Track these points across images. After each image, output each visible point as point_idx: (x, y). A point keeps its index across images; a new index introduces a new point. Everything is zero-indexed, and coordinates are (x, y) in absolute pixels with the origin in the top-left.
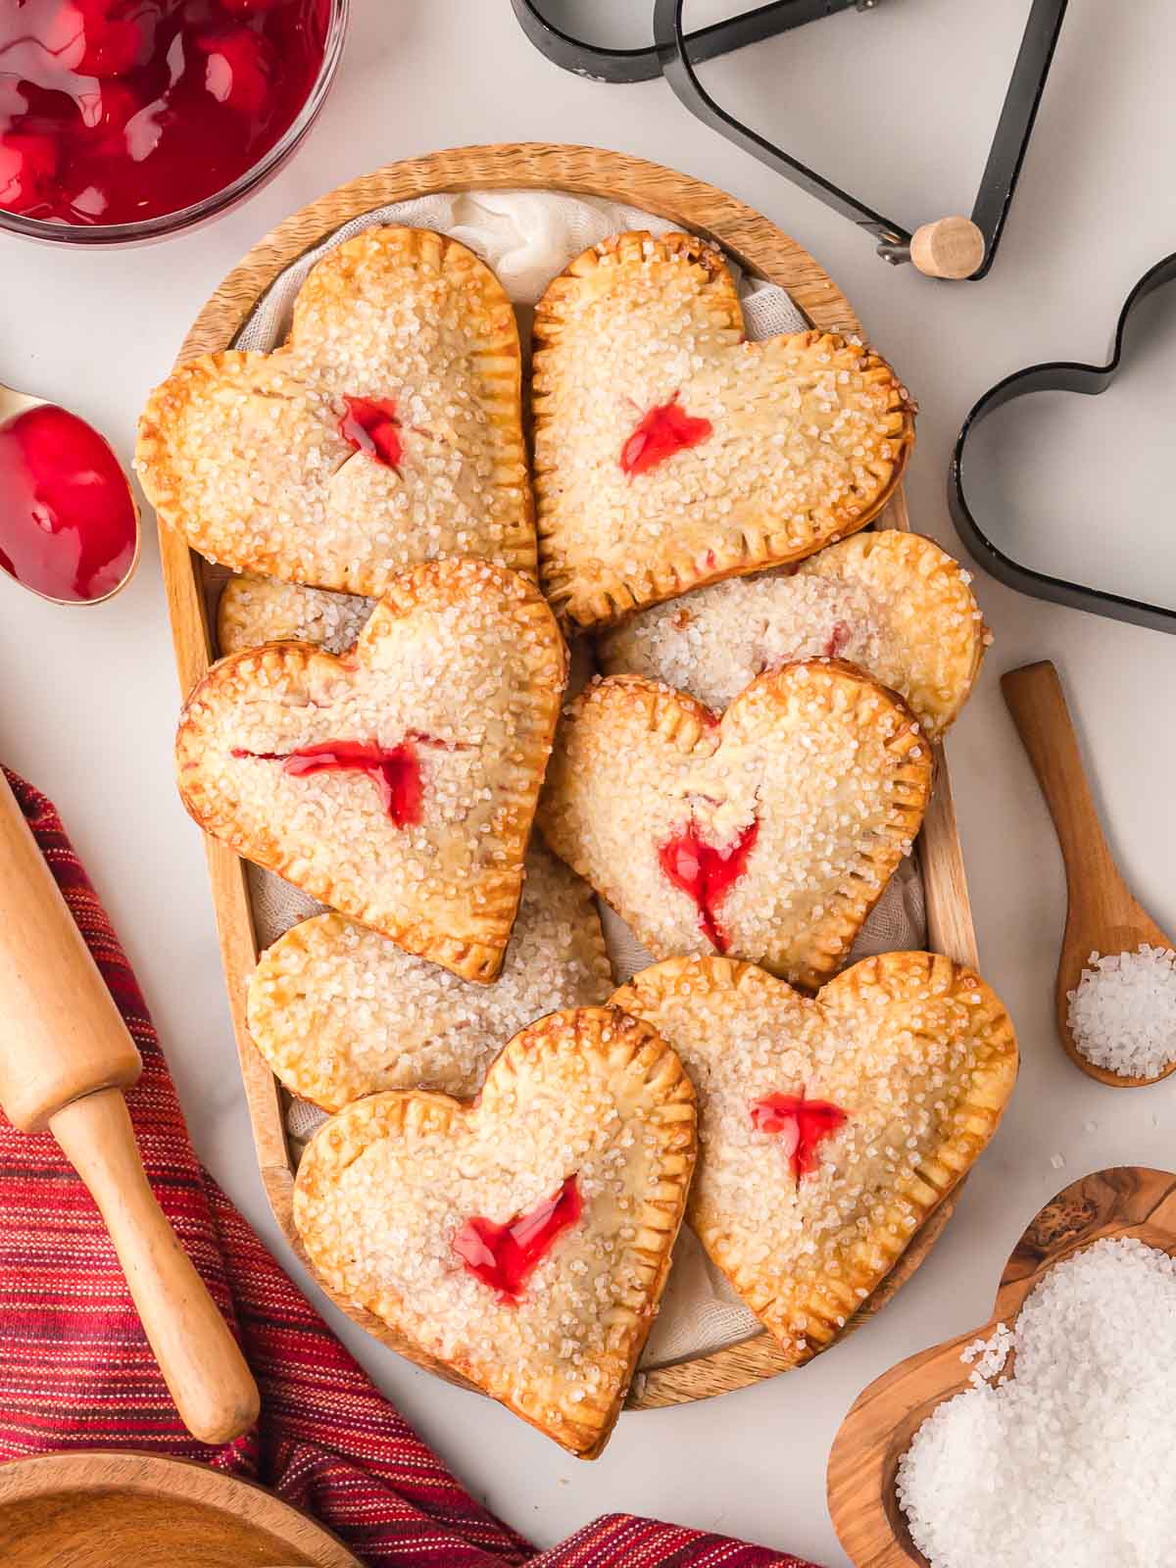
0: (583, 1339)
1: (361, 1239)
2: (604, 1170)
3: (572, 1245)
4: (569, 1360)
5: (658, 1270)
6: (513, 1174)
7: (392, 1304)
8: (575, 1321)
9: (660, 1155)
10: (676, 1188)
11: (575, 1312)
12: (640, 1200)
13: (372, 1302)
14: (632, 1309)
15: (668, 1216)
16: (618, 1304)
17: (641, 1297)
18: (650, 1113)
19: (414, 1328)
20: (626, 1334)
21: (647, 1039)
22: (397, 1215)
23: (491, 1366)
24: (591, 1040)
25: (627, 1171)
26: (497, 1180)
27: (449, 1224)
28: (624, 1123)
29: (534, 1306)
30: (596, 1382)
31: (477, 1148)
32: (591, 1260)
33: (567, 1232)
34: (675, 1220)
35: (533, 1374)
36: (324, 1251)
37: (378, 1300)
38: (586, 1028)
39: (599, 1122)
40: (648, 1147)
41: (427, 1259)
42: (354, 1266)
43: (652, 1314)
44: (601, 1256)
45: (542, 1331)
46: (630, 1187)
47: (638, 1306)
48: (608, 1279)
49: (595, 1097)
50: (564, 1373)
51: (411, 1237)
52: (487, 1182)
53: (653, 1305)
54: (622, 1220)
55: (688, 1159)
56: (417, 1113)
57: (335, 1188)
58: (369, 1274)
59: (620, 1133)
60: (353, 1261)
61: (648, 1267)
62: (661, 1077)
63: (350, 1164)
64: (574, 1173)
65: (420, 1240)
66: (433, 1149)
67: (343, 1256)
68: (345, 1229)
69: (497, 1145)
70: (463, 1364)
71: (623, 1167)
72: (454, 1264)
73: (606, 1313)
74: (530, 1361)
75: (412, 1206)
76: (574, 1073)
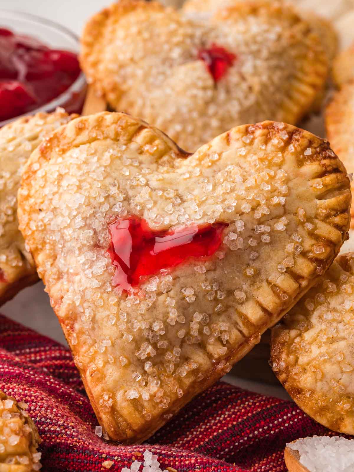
0: (161, 352)
1: (54, 194)
2: (250, 237)
3: (194, 274)
4: (141, 362)
5: (246, 340)
6: (183, 201)
7: (49, 256)
8: (163, 333)
9: (297, 253)
10: (295, 285)
11: (167, 326)
12: (263, 277)
13: (37, 249)
14: (210, 356)
15: (277, 301)
16: (202, 345)
17: (223, 351)
18: (309, 219)
19: (52, 282)
20: (195, 372)
23: (87, 337)
24: (295, 148)
25: (267, 249)
26: (170, 199)
27: (116, 210)
28: (286, 212)
29: (138, 302)
30: (152, 393)
31: (171, 176)
32: (201, 296)
33: (197, 263)
34: (281, 308)
35: (111, 358)
36: (28, 197)
37: (41, 249)
38: (297, 140)
39: (268, 199)
40: (293, 241)
41: (87, 227)
42: (39, 214)
43: (223, 370)
44: (210, 298)
45: (133, 324)
46: (262, 262)
47: (216, 356)
48: (206, 320)
49: (276, 183)
50: (133, 372)
51: (84, 206)
52: (161, 197)
53: (228, 363)
54: (242, 283)
55: (316, 269)
56: (145, 137)
57: (61, 155)
58: (45, 225)
59: (278, 217)
60: (40, 210)
61: (241, 332)
62: (331, 201)
63: (77, 146)
64: (227, 221)
65: (89, 211)
66: (141, 163)
67: (36, 204)
68: (49, 184)
69: (186, 179)
70: (69, 327)
71: (266, 244)
72: (102, 240)
73: (189, 345)
74: (113, 345)
75: (100, 186)
76: (270, 161)
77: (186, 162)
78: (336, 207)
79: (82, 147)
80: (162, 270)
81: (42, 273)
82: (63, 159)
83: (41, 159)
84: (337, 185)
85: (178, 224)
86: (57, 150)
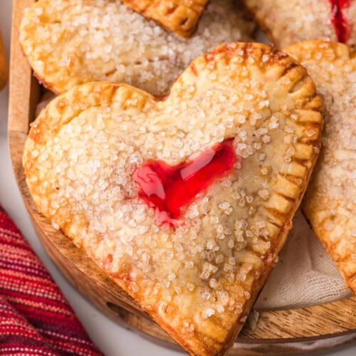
0: (220, 266)
1: (67, 169)
2: (254, 142)
3: (223, 189)
4: (206, 282)
5: (282, 228)
6: (186, 134)
7: (81, 226)
8: (217, 249)
9: (295, 141)
10: (303, 169)
11: (218, 242)
12: (276, 171)
13: (66, 224)
14: (258, 254)
15: (296, 187)
16: (249, 248)
17: (267, 246)
18: (292, 111)
19: (93, 246)
20: (251, 273)
21: (293, 65)
22: (95, 151)
23: (146, 281)
24: (254, 59)
25: (270, 147)
26: (174, 135)
27: (132, 161)
28: (272, 112)
29: (187, 230)
30: (225, 304)
31: (161, 118)
32: (235, 206)
33: (221, 179)
34: (299, 192)
35: (177, 289)
36: (39, 182)
37: (71, 222)
38: (251, 52)
39: (256, 106)
40: (287, 133)
41: (112, 186)
42: (57, 193)
43: (273, 262)
44: (242, 205)
45: (190, 251)
46: (270, 160)
47: (264, 252)
48: (245, 225)
49: (254, 91)
50: (201, 293)
51: (102, 169)
52: (166, 136)
53: (275, 255)
54: (261, 183)
55: (314, 149)
56: (123, 95)
57: (55, 136)
58: (68, 200)
59: (268, 118)
60: (58, 189)
61: (274, 224)
62: (302, 91)
63: (69, 121)
64: (232, 136)
65: (109, 171)
66: (130, 117)
67: (51, 184)
68: (56, 163)
69: (177, 116)
70: (125, 279)
71: (268, 143)
72: (131, 192)
73: (239, 251)
74: (177, 277)
75: (107, 147)
76: (240, 76)
77: (168, 101)
78: (308, 94)
79: (73, 121)
80: (198, 195)
82: (59, 137)
83: (37, 145)
84: (300, 77)
85: (193, 153)
86: (50, 132)
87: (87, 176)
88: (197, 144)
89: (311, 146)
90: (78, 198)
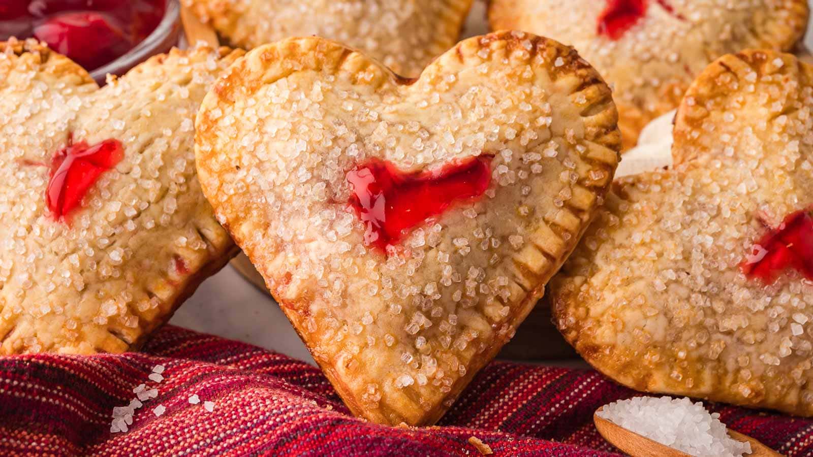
0: (436, 322)
1: (256, 144)
2: (519, 168)
4: (411, 339)
5: (528, 294)
6: (431, 135)
7: (257, 226)
8: (437, 297)
9: (574, 182)
10: (576, 221)
11: (440, 288)
12: (539, 215)
13: (237, 219)
14: (490, 320)
15: (561, 242)
16: (479, 308)
17: (504, 311)
18: (579, 141)
20: (474, 342)
21: (595, 81)
22: (304, 128)
23: (330, 320)
24: (545, 59)
25: (539, 181)
26: (414, 133)
27: (351, 154)
28: (552, 136)
29: (404, 262)
30: (430, 374)
31: (401, 107)
32: (474, 245)
33: (464, 206)
34: (564, 251)
35: (371, 340)
36: (213, 154)
37: (245, 218)
38: (543, 50)
39: (533, 121)
40: (565, 168)
41: (315, 180)
42: (236, 173)
43: (507, 335)
44: (484, 247)
45: (401, 290)
46: (535, 198)
47: (497, 319)
48: (482, 275)
49: (535, 101)
50: (401, 352)
51: (308, 154)
52: (403, 132)
53: (511, 327)
54: (516, 225)
56: (355, 63)
57: (249, 96)
58: (248, 186)
59: (546, 141)
60: (238, 167)
61: (520, 285)
62: (598, 117)
63: (274, 80)
64: (494, 152)
65: (316, 159)
66: (359, 95)
67: (230, 160)
68: (243, 132)
69: (425, 108)
70: (301, 311)
71: (537, 175)
72: (339, 194)
73: (465, 309)
74: (374, 322)
75: (321, 126)
76: (520, 77)
77: (413, 88)
78: (606, 123)
79: (279, 81)
80: (427, 220)
81: (250, 248)
82: (256, 99)
83: (222, 103)
84: (601, 98)
85: (435, 161)
86: (244, 89)
87: (285, 160)
88: (444, 150)
89: (594, 193)
90: (264, 186)
